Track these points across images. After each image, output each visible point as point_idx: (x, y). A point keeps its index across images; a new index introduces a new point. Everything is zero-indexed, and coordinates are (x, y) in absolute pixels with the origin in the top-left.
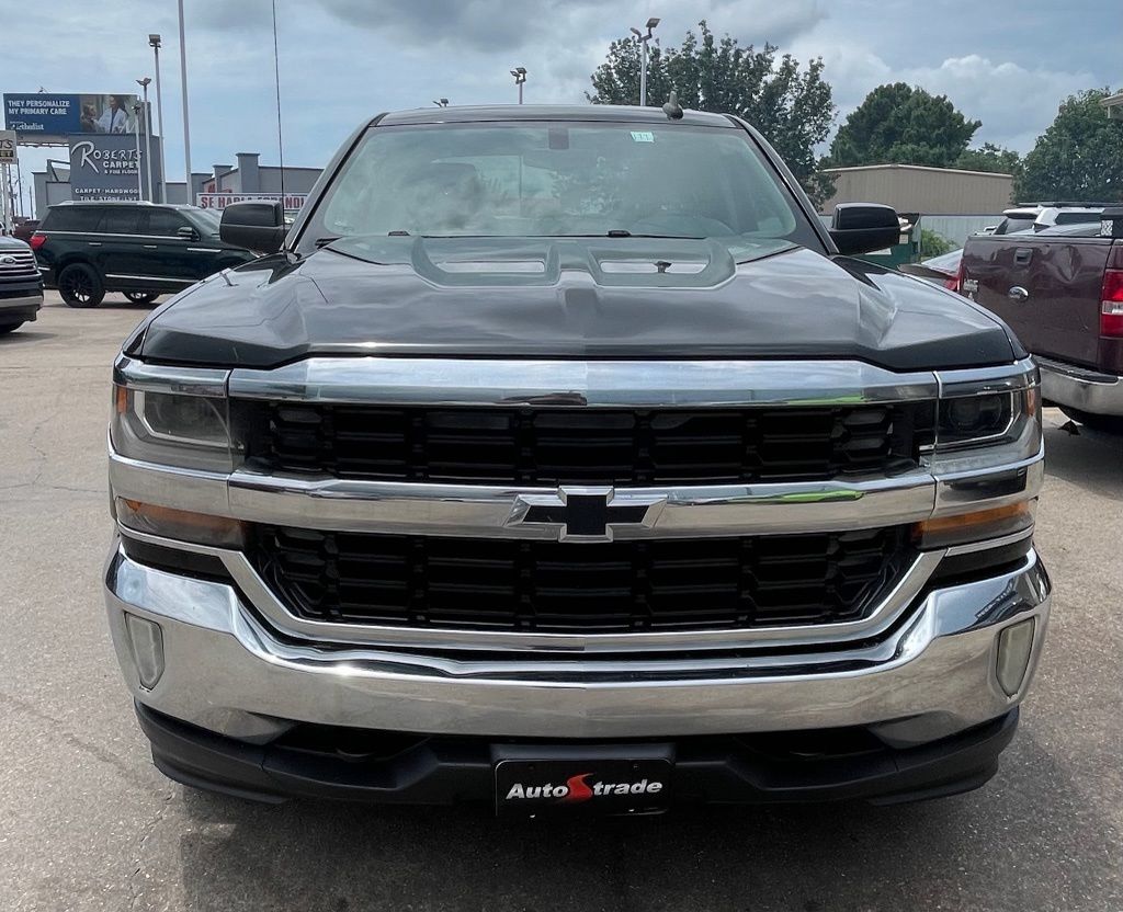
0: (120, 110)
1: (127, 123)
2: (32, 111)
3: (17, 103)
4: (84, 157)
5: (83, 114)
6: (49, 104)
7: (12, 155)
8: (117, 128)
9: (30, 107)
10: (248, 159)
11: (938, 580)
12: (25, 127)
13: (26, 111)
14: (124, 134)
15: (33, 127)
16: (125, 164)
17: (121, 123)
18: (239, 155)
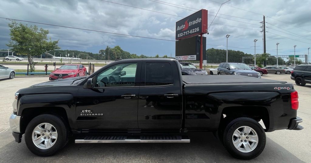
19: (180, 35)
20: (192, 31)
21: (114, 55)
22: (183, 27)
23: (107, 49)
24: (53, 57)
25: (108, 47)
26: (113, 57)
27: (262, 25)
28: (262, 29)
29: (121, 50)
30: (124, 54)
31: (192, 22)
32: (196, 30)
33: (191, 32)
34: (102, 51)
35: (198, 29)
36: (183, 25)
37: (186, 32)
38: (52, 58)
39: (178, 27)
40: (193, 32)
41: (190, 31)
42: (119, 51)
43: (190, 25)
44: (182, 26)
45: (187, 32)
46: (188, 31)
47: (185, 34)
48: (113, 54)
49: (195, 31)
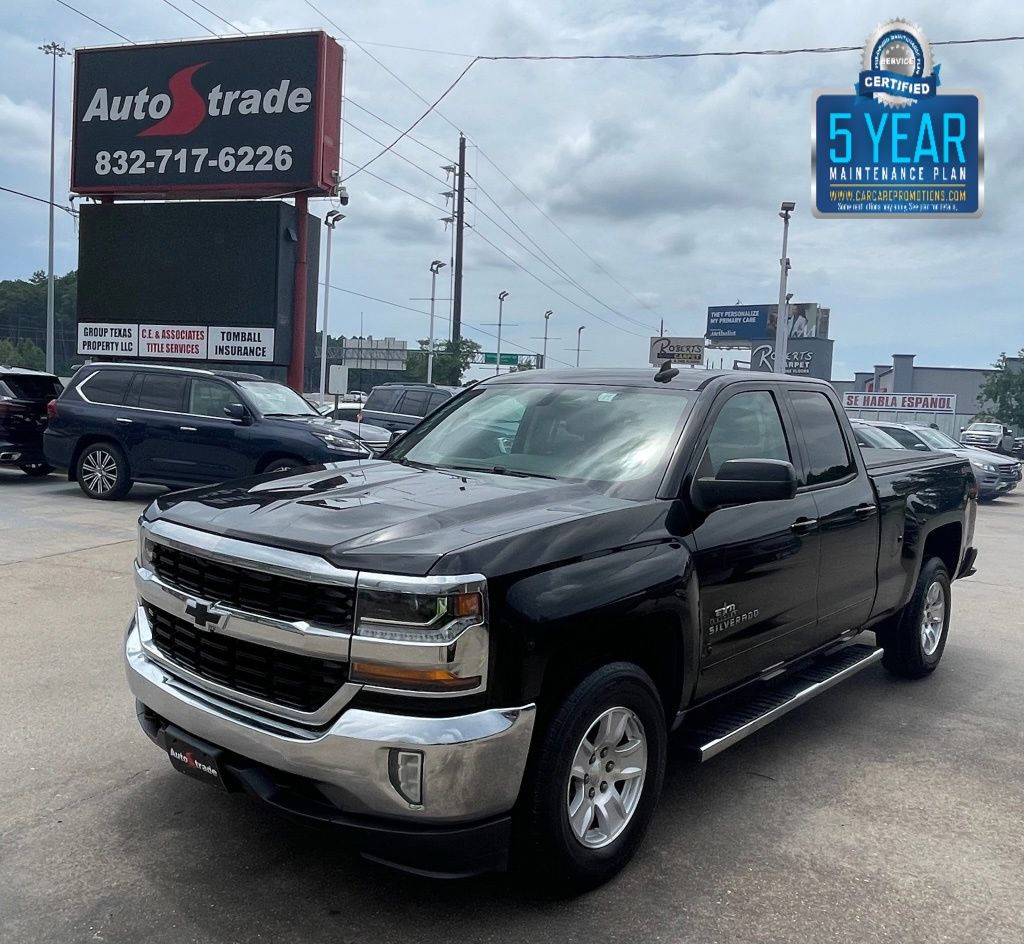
0: (800, 317)
1: (805, 329)
2: (729, 320)
3: (717, 315)
4: (763, 358)
5: (768, 322)
6: (742, 314)
7: (699, 358)
8: (796, 333)
9: (727, 317)
10: (904, 359)
11: (353, 704)
12: (722, 333)
13: (724, 320)
14: (802, 338)
15: (729, 333)
16: (796, 364)
17: (800, 328)
18: (895, 356)
19: (114, 162)
20: (238, 159)
22: (151, 105)
27: (452, 181)
28: (449, 207)
31: (231, 97)
32: (272, 161)
33: (225, 161)
35: (282, 158)
36: (151, 95)
37: (182, 155)
39: (101, 94)
40: (243, 167)
41: (213, 155)
43: (213, 111)
44: (143, 96)
45: (191, 160)
46: (203, 152)
47: (173, 164)
49: (262, 166)
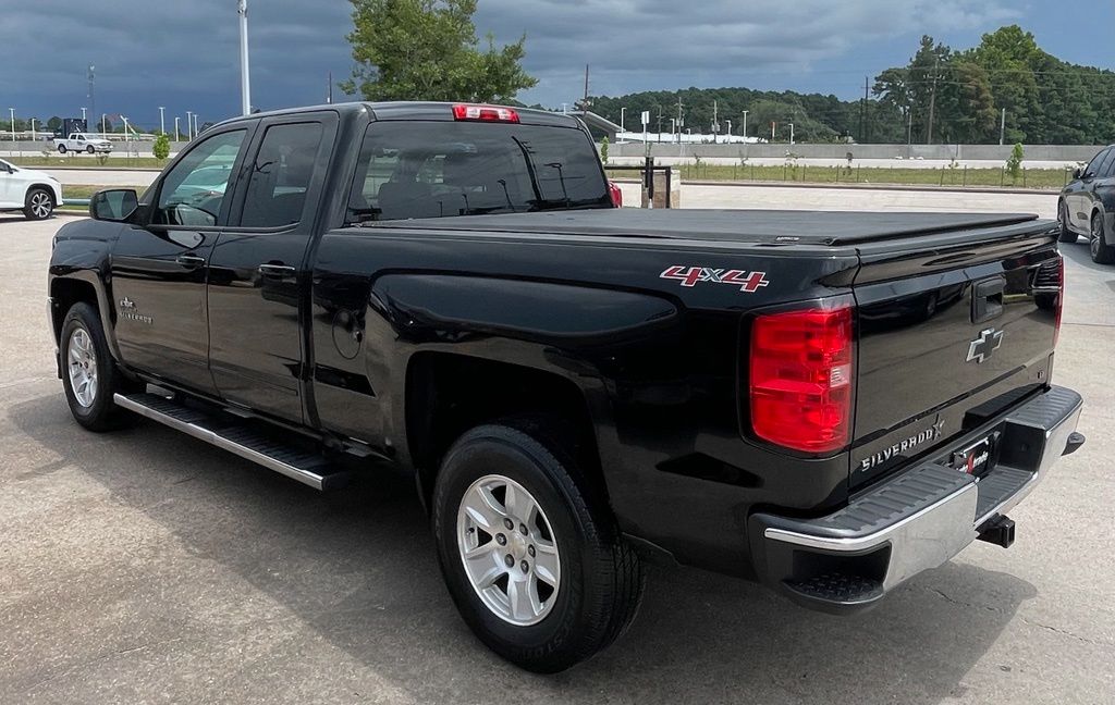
21: (972, 103)
23: (923, 61)
24: (618, 135)
25: (927, 42)
26: (966, 119)
29: (1041, 54)
30: (1060, 86)
34: (889, 77)
38: (614, 140)
42: (1015, 67)
48: (965, 96)
